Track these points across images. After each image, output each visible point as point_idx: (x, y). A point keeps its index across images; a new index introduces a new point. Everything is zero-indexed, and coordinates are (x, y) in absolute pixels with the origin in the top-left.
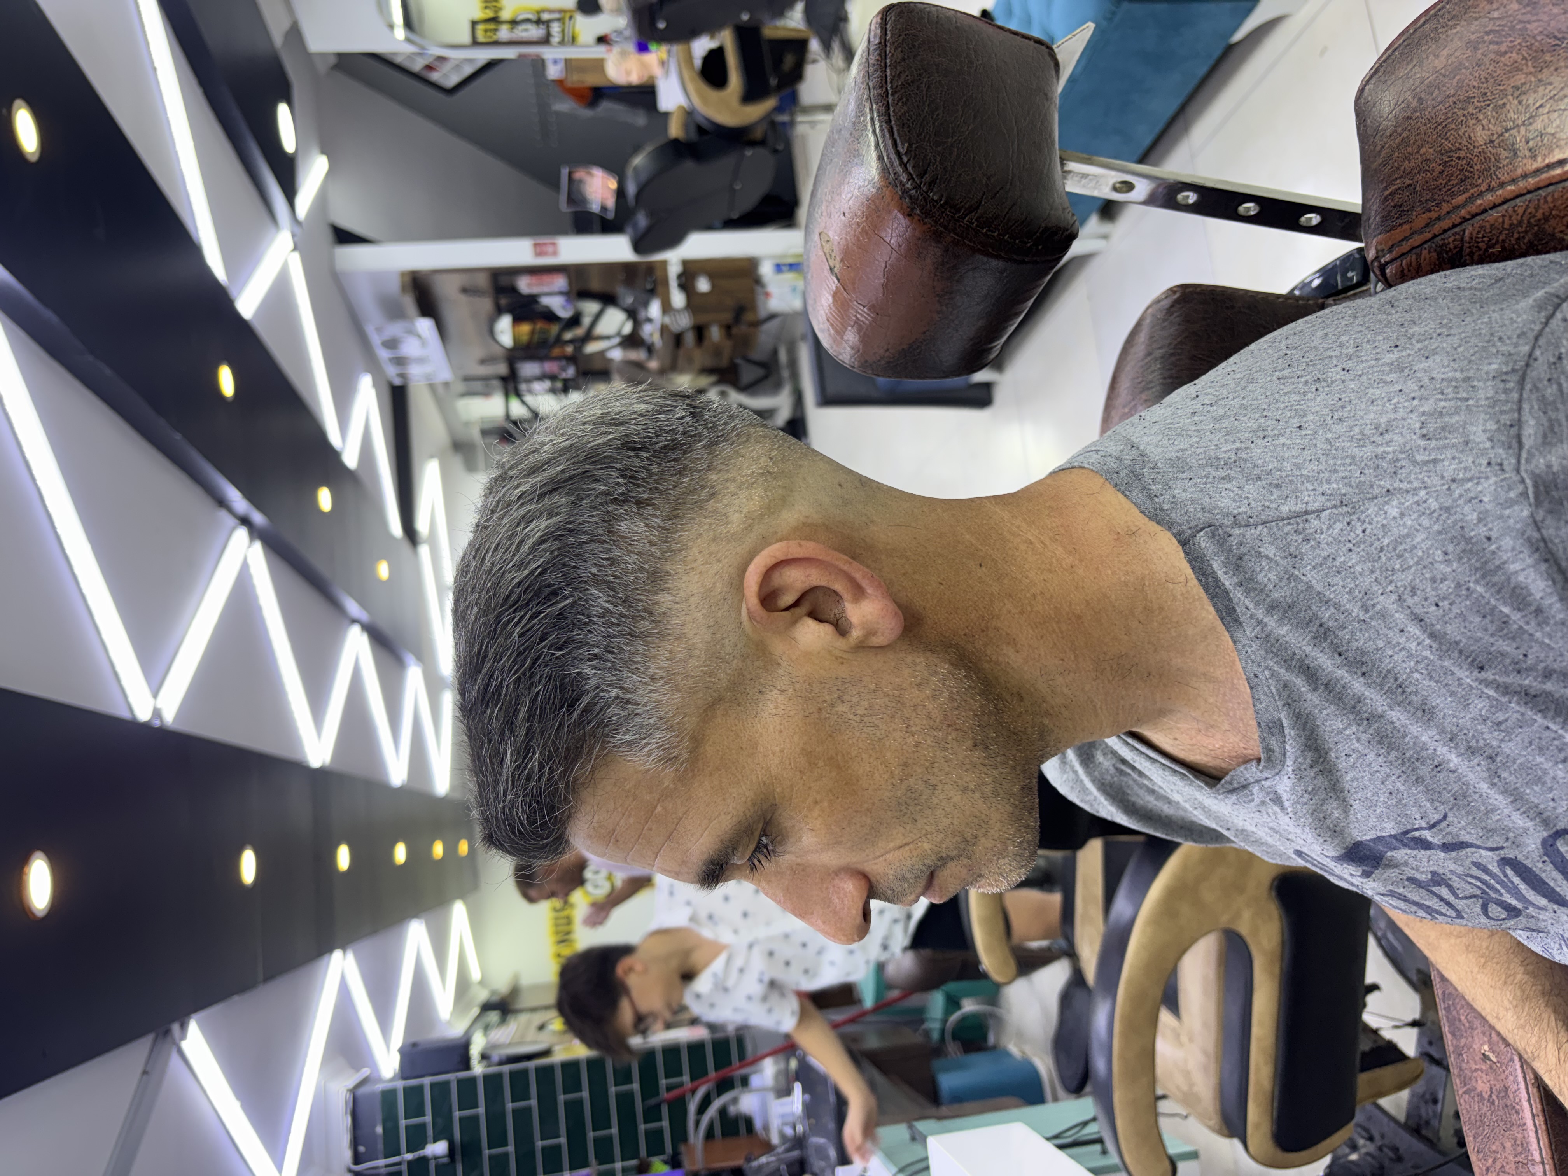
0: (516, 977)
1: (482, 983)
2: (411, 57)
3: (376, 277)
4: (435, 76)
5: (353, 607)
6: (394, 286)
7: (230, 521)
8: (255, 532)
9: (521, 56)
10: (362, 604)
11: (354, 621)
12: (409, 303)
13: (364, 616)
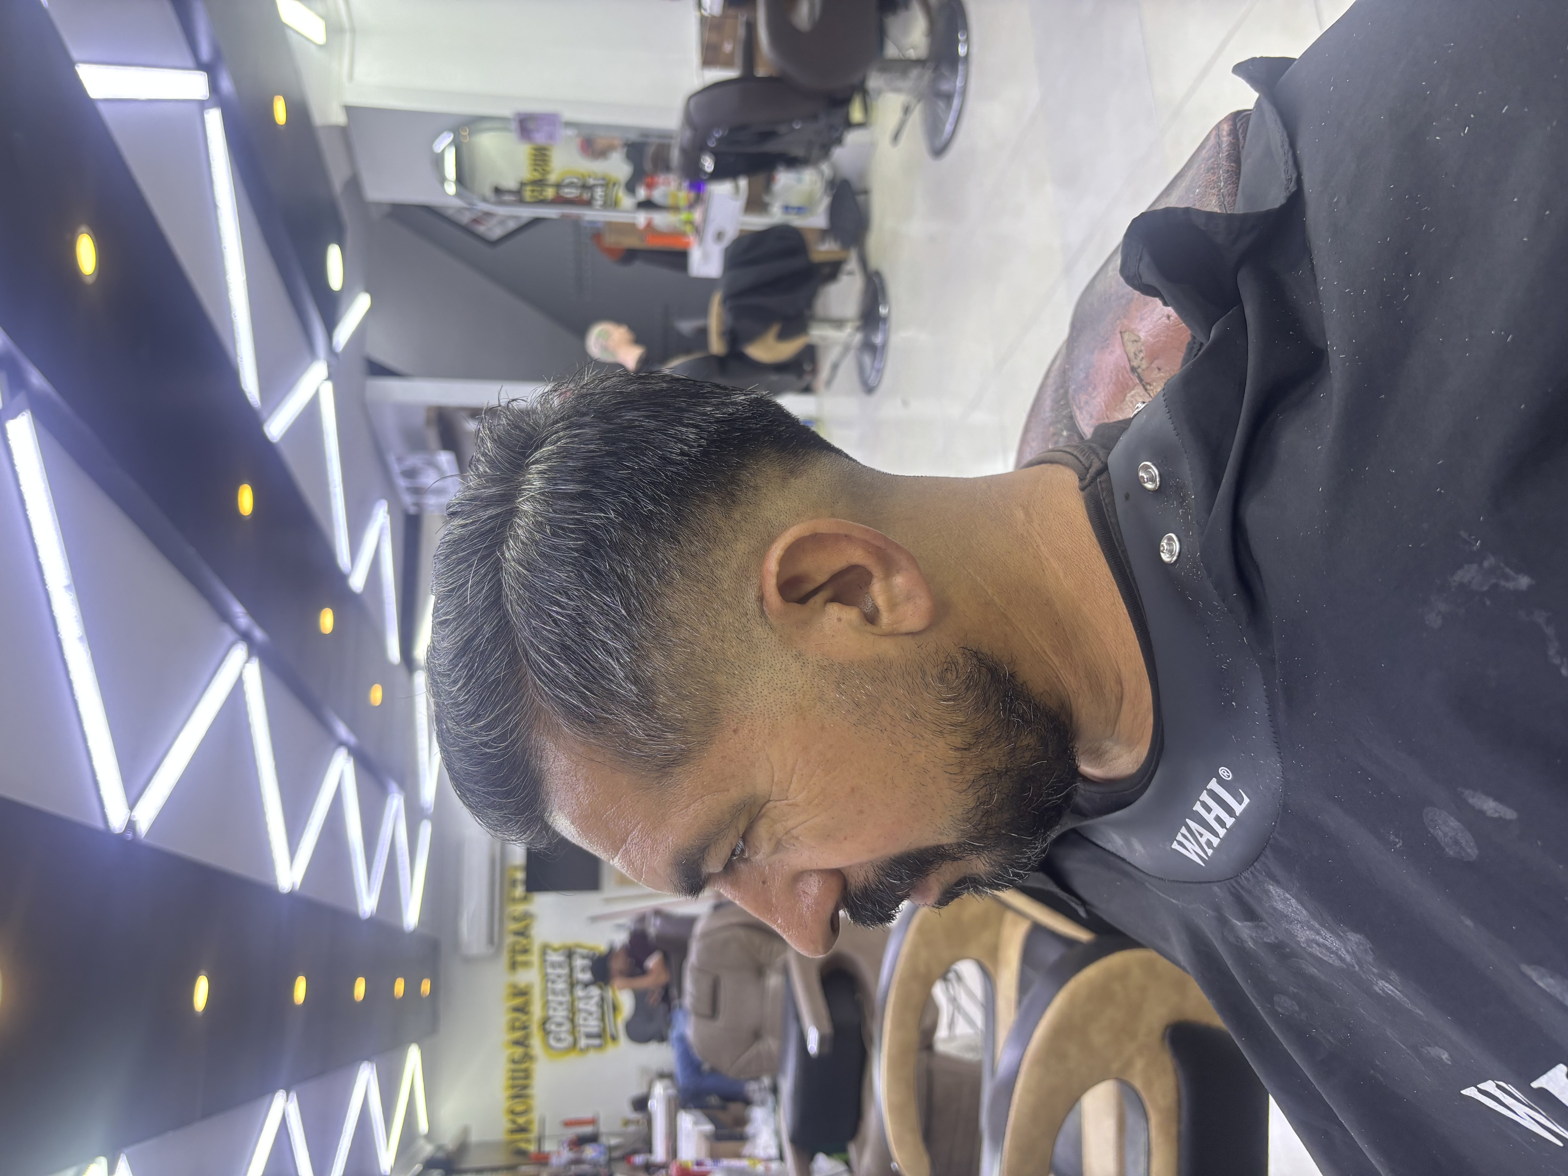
0: (466, 1132)
1: (429, 1137)
2: (460, 210)
3: (403, 409)
4: (481, 229)
5: (342, 731)
6: (419, 419)
7: (230, 636)
8: (254, 649)
9: (564, 217)
10: (352, 728)
11: (342, 743)
12: (432, 436)
13: (352, 739)
